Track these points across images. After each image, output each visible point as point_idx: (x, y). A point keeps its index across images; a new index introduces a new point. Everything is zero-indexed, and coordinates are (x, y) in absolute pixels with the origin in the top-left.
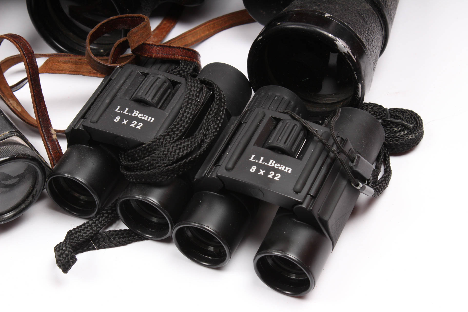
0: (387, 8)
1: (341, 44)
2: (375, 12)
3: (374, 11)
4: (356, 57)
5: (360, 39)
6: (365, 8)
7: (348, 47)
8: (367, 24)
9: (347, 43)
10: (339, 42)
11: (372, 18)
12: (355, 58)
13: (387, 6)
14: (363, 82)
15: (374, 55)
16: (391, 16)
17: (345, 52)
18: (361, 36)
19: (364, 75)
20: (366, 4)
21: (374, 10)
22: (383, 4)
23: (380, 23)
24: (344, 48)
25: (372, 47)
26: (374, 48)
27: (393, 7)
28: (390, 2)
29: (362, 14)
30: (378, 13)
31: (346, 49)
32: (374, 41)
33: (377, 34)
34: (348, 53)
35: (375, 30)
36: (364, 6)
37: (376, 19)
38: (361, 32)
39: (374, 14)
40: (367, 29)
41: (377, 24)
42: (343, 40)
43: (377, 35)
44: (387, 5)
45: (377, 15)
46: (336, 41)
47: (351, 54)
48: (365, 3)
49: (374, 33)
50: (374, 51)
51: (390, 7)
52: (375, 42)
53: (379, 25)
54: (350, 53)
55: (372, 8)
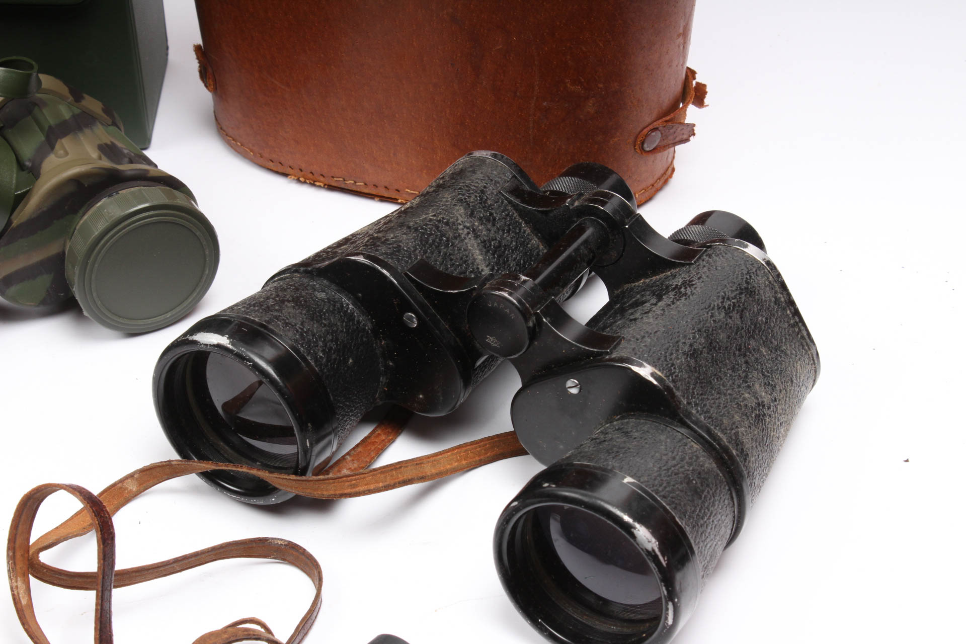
0: (747, 467)
1: (643, 533)
2: (722, 474)
3: (719, 472)
4: (666, 559)
5: (679, 527)
6: (703, 468)
7: (653, 540)
8: (701, 498)
9: (654, 534)
10: (639, 530)
11: (714, 485)
12: (665, 561)
13: (747, 463)
14: (676, 600)
15: (706, 553)
16: (754, 480)
17: (647, 548)
18: (684, 519)
19: (680, 588)
20: (707, 460)
21: (720, 470)
22: (740, 460)
23: (729, 492)
24: (647, 542)
25: (703, 538)
26: (708, 540)
27: (761, 462)
28: (755, 456)
29: (693, 480)
30: (727, 475)
31: (650, 544)
32: (709, 528)
33: (720, 513)
34: (653, 550)
35: (716, 507)
36: (701, 463)
37: (720, 487)
38: (685, 513)
39: (719, 478)
40: (699, 506)
41: (721, 496)
42: (647, 527)
43: (719, 516)
44: (747, 461)
45: (724, 480)
46: (635, 528)
47: (658, 553)
48: (705, 458)
49: (711, 514)
50: (707, 544)
51: (753, 464)
52: (713, 528)
53: (728, 496)
54: (657, 550)
55: (717, 467)
